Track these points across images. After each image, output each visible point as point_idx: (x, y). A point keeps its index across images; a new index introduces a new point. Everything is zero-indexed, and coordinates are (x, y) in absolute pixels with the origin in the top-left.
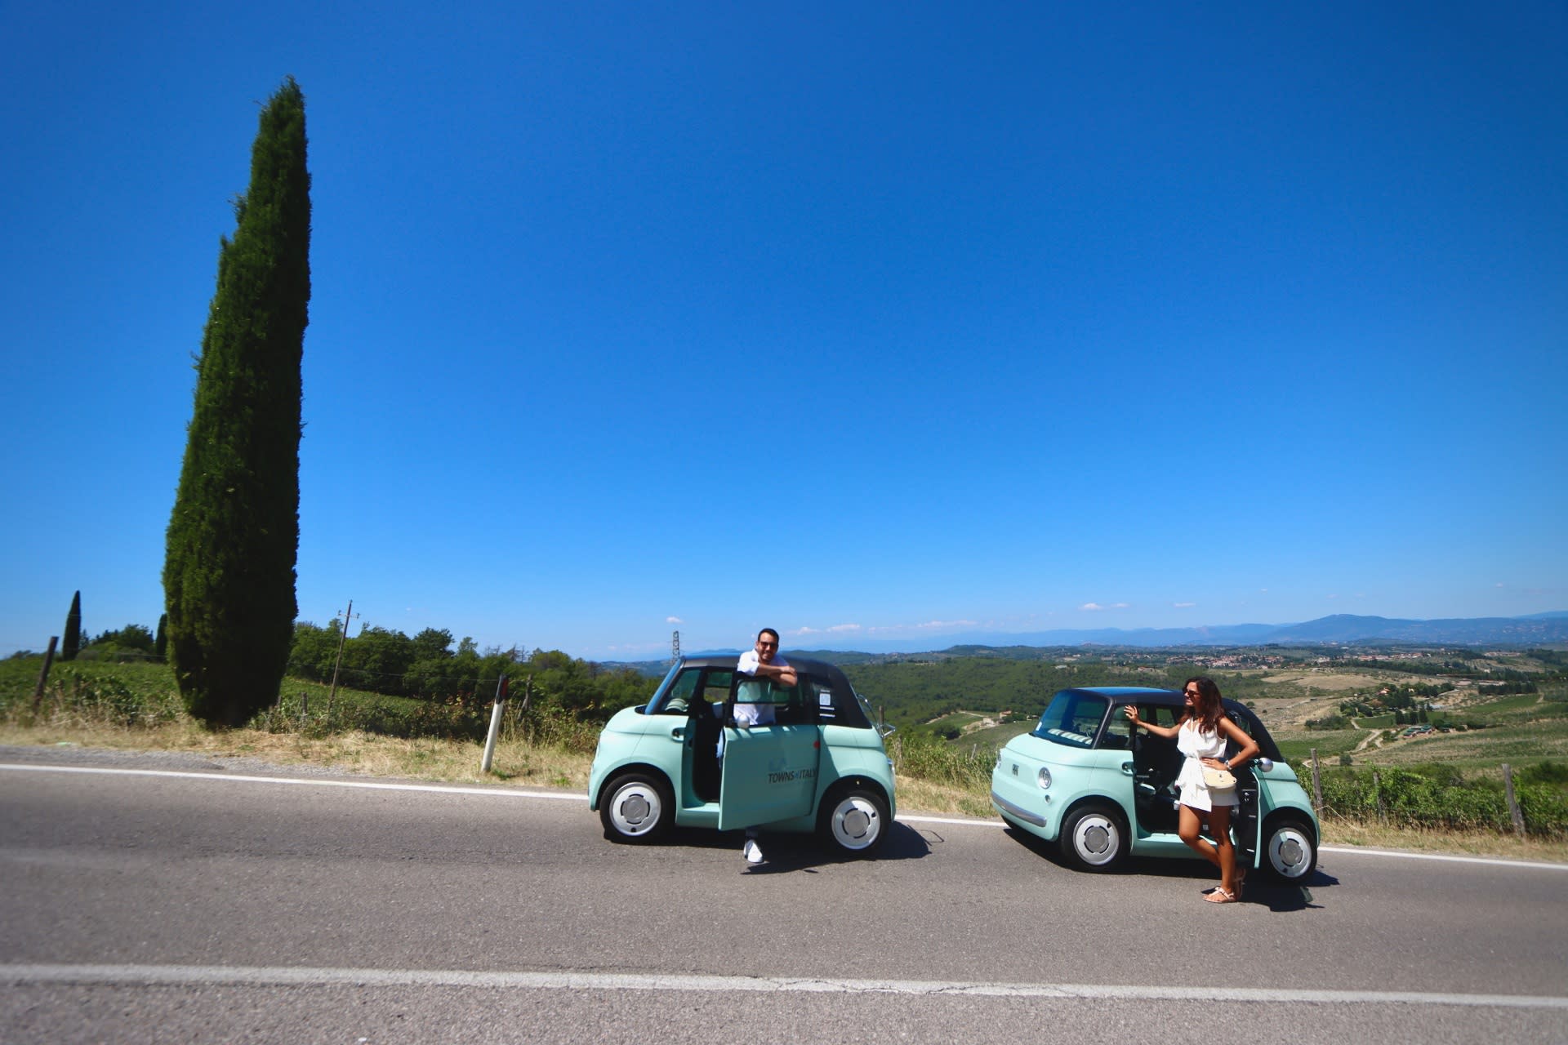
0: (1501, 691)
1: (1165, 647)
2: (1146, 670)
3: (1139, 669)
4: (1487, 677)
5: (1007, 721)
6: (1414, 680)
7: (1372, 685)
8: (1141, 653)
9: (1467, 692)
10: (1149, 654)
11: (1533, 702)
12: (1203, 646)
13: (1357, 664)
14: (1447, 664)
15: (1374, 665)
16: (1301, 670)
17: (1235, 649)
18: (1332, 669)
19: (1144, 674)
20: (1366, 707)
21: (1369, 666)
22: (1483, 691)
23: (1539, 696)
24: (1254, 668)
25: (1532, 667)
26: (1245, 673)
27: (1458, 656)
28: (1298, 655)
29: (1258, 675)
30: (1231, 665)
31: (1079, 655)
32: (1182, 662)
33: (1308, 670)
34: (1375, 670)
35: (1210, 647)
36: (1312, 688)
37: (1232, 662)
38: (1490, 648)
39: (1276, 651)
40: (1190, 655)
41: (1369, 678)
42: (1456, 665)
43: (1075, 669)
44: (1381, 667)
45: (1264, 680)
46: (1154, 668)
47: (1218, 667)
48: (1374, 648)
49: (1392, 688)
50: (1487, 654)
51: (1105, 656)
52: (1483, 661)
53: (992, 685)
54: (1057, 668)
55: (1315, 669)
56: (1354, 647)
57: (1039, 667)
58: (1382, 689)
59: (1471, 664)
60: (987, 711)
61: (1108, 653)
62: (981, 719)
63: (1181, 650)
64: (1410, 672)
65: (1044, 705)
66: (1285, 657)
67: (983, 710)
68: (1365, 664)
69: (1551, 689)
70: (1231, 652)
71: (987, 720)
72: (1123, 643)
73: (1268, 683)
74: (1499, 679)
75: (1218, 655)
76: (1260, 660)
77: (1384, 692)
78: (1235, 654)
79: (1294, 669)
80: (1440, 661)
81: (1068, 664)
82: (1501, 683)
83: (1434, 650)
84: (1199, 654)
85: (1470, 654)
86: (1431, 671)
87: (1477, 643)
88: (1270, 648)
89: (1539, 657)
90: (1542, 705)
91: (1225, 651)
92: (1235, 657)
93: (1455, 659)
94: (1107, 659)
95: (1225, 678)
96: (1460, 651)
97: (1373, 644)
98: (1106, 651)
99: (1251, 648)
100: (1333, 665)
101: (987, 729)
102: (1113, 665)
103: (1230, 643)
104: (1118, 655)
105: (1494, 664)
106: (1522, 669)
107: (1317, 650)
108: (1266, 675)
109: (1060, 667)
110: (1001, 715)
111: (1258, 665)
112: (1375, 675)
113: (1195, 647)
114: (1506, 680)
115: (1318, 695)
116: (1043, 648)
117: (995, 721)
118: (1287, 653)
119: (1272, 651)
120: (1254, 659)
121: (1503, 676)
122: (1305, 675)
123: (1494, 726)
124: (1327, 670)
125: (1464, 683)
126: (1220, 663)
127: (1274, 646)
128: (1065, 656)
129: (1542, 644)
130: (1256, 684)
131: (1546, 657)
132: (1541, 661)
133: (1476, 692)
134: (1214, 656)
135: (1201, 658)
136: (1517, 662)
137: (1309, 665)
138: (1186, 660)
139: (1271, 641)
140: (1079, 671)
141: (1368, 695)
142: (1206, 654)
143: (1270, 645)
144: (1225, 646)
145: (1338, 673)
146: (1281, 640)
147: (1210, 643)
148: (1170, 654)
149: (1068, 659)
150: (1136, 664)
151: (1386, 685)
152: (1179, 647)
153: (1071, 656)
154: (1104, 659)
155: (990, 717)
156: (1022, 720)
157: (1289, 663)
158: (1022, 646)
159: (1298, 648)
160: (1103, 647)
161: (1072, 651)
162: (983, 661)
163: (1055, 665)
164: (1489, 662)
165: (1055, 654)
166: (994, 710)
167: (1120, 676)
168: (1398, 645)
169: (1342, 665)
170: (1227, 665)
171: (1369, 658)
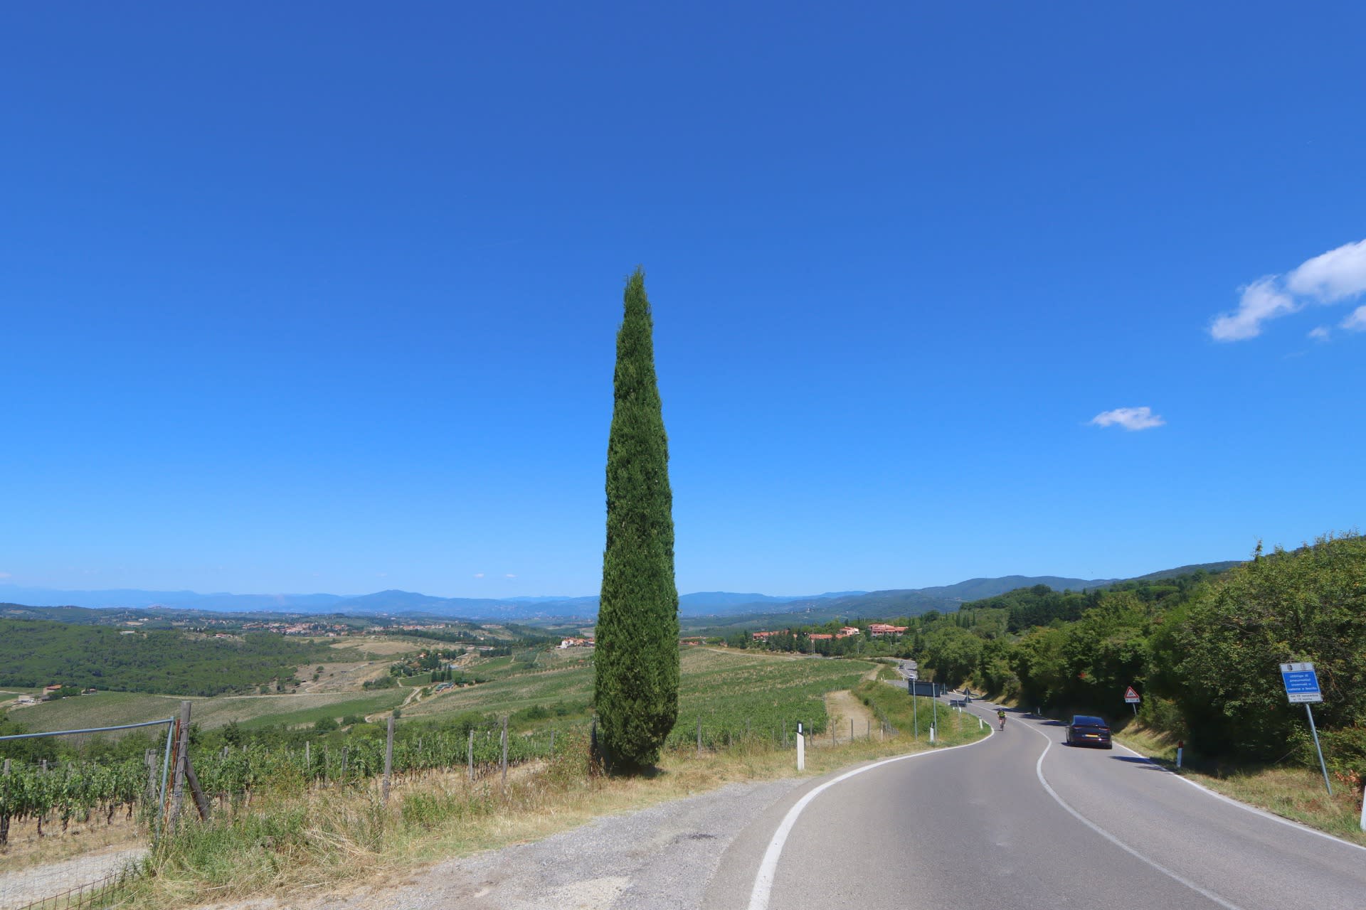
0: (492, 654)
1: (241, 613)
2: (224, 637)
3: (217, 636)
4: (483, 644)
5: (53, 697)
6: (441, 646)
7: (412, 650)
8: (217, 619)
9: (473, 655)
10: (225, 619)
11: (508, 663)
12: (278, 613)
13: (404, 633)
14: (460, 634)
15: (416, 634)
16: (362, 637)
17: (308, 617)
18: (386, 637)
19: (223, 640)
20: (409, 669)
21: (412, 635)
22: (483, 654)
23: (512, 658)
24: (323, 635)
25: (506, 637)
26: (317, 640)
27: (467, 627)
28: (358, 623)
29: (328, 642)
30: (302, 632)
31: (146, 620)
32: (258, 629)
33: (367, 637)
34: (415, 638)
35: (284, 614)
36: (369, 654)
37: (304, 629)
38: (485, 622)
39: (341, 620)
40: (267, 621)
41: (411, 644)
42: (465, 634)
43: (145, 635)
44: (420, 636)
45: (332, 646)
46: (233, 634)
47: (291, 634)
48: (413, 619)
49: (428, 653)
50: (484, 626)
51: (177, 621)
52: (480, 631)
53: (30, 654)
54: (122, 633)
55: (373, 636)
56: (399, 618)
57: (99, 632)
58: (421, 654)
59: (474, 634)
60: (23, 686)
61: (180, 617)
62: (16, 696)
63: (257, 617)
64: (438, 639)
65: (100, 676)
66: (348, 626)
67: (15, 686)
68: (410, 633)
69: (520, 652)
70: (305, 620)
71: (26, 698)
72: (197, 607)
73: (335, 649)
74: (491, 646)
75: (293, 622)
76: (328, 628)
77: (422, 656)
78: (307, 622)
79: (357, 637)
80: (455, 631)
81: (136, 629)
82: (492, 648)
83: (453, 623)
84: (275, 621)
85: (474, 626)
86: (452, 639)
87: (477, 618)
88: (337, 617)
89: (511, 630)
90: (513, 664)
91: (299, 619)
92: (308, 624)
93: (465, 630)
94: (180, 624)
95: (299, 645)
96: (469, 623)
97: (413, 616)
98: (178, 615)
99: (322, 616)
100: (387, 633)
101: (23, 709)
102: (189, 631)
103: (303, 611)
104: (191, 620)
105: (486, 633)
106: (501, 638)
107: (374, 620)
108: (334, 642)
109: (127, 632)
110: (46, 691)
111: (326, 632)
112: (415, 642)
113: (271, 614)
114: (494, 646)
115: (374, 659)
116: (100, 610)
117: (36, 698)
118: (350, 622)
119: (338, 620)
120: (324, 627)
121: (492, 643)
122: (365, 642)
123: (490, 681)
124: (383, 637)
125: (471, 648)
126: (293, 630)
127: (340, 616)
128: (128, 620)
129: (512, 619)
130: (324, 650)
131: (513, 629)
132: (512, 632)
133: (478, 655)
134: (287, 622)
135: (277, 625)
136: (499, 633)
137: (369, 633)
138: (263, 627)
139: (337, 611)
140: (150, 637)
141: (410, 659)
142: (281, 621)
143: (337, 614)
144: (299, 614)
145: (389, 640)
146: (345, 610)
147: (284, 611)
148: (246, 620)
149: (131, 623)
150: (212, 630)
151: (424, 650)
152: (255, 614)
153: (137, 620)
154: (175, 624)
155: (28, 694)
156: (75, 695)
157: (353, 630)
158: (72, 607)
159: (358, 618)
160: (174, 610)
161: (138, 614)
162: (22, 624)
163: (119, 630)
164: (484, 632)
165: (117, 618)
166: (32, 685)
167: (195, 642)
168: (429, 618)
169: (393, 633)
170: (299, 632)
171: (411, 628)
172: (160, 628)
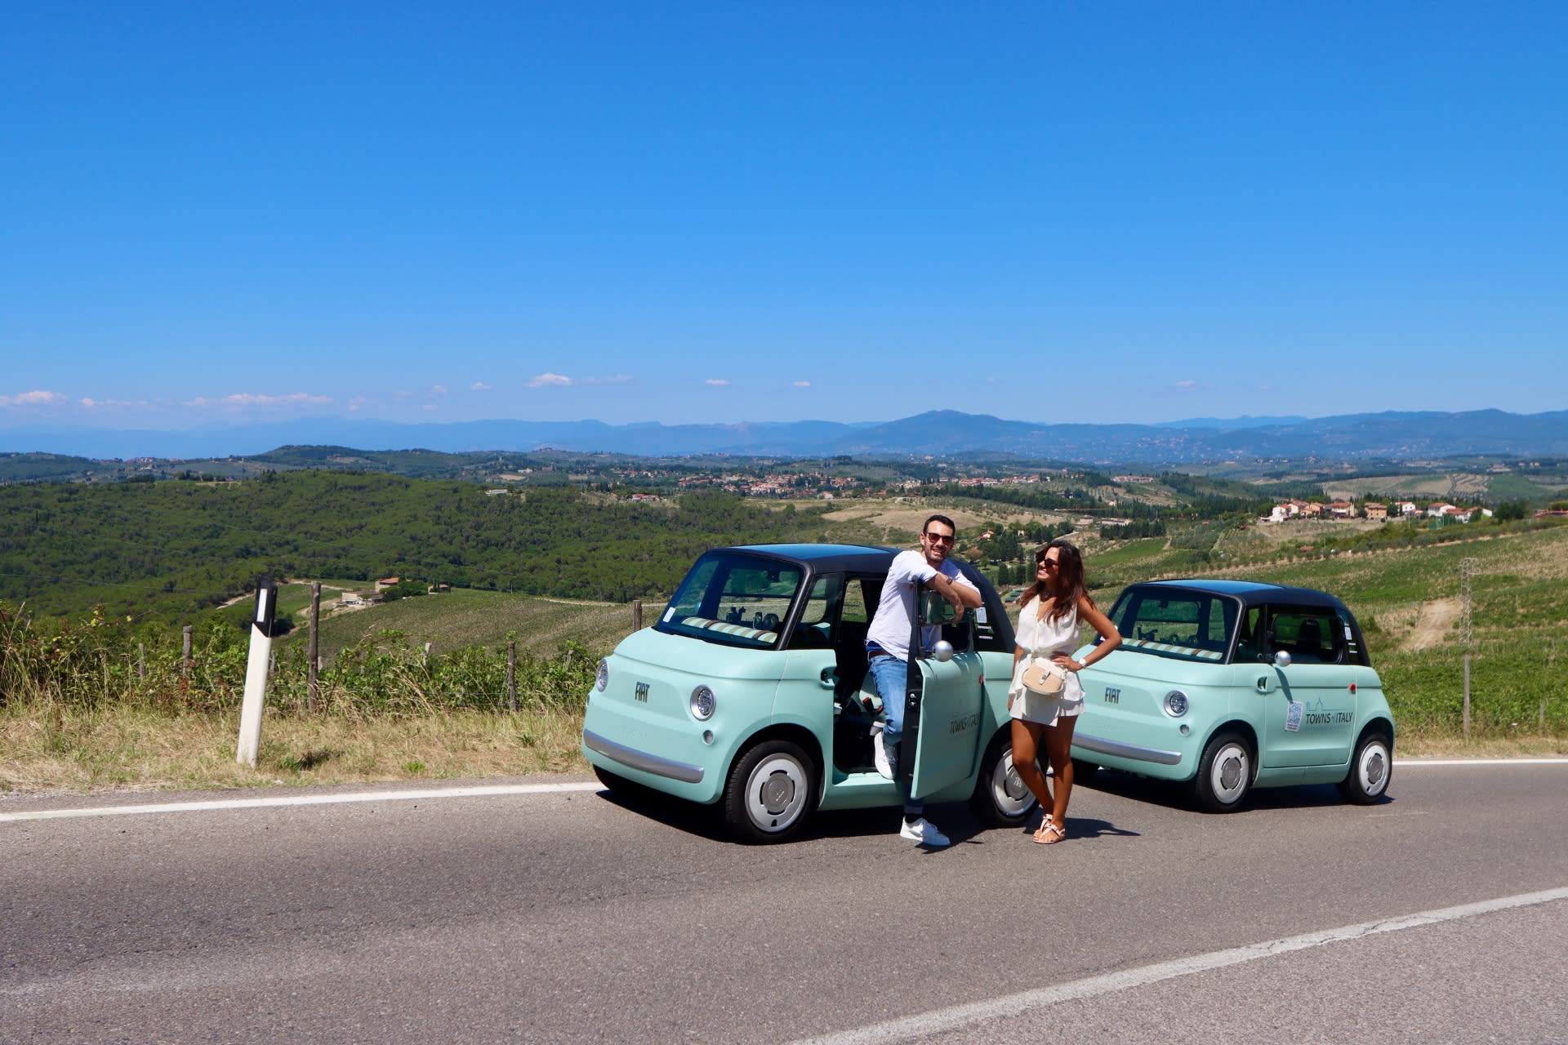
0: (1127, 533)
1: (678, 458)
2: (645, 499)
3: (635, 498)
4: (1112, 513)
5: (390, 596)
6: (1026, 517)
7: (972, 524)
8: (638, 469)
9: (1087, 535)
10: (651, 469)
11: (1159, 550)
12: (738, 457)
13: (957, 492)
14: (1067, 493)
15: (980, 493)
16: (881, 500)
17: (788, 464)
18: (923, 499)
19: (642, 505)
20: (962, 559)
21: (971, 496)
22: (1107, 533)
23: (1167, 540)
24: (813, 496)
25: (1161, 499)
26: (800, 506)
27: (1082, 480)
28: (877, 475)
29: (818, 508)
30: (778, 491)
31: (528, 471)
32: (704, 486)
33: (889, 500)
34: (978, 501)
35: (749, 459)
36: (892, 530)
37: (781, 485)
38: (1121, 470)
39: (847, 469)
40: (718, 472)
41: (969, 513)
42: (1078, 494)
43: (523, 497)
44: (987, 498)
45: (826, 516)
46: (659, 495)
47: (760, 495)
48: (980, 466)
49: (998, 530)
50: (1116, 479)
51: (577, 473)
52: (1110, 488)
53: (361, 527)
54: (489, 493)
55: (900, 499)
56: (953, 464)
57: (455, 491)
58: (985, 531)
59: (1095, 493)
60: (350, 578)
61: (580, 466)
62: (338, 594)
63: (703, 464)
64: (1022, 504)
65: (460, 563)
66: (859, 479)
67: (340, 577)
68: (967, 492)
69: (1181, 530)
70: (785, 468)
71: (353, 597)
72: (608, 449)
73: (832, 522)
74: (1126, 516)
75: (761, 474)
76: (822, 483)
77: (987, 536)
78: (786, 473)
79: (870, 499)
80: (1058, 488)
81: (511, 488)
82: (1127, 522)
83: (1054, 472)
84: (732, 472)
85: (1097, 478)
86: (1047, 503)
87: (1106, 463)
88: (840, 464)
89: (1173, 485)
90: (1167, 553)
91: (772, 467)
92: (787, 477)
93: (1077, 486)
94: (580, 477)
95: (769, 514)
96: (1086, 474)
97: (980, 460)
98: (578, 462)
99: (812, 462)
100: (924, 492)
101: (348, 615)
102: (590, 489)
103: (781, 453)
104: (597, 471)
105: (1121, 492)
106: (1151, 501)
107: (905, 468)
108: (830, 508)
109: (496, 492)
110: (378, 587)
111: (819, 491)
112: (977, 509)
113: (726, 460)
114: (1133, 517)
115: (900, 541)
116: (462, 455)
117: (365, 597)
118: (862, 473)
119: (841, 468)
120: (815, 482)
121: (1130, 511)
122: (885, 509)
123: (1113, 585)
124: (917, 501)
125: (1085, 521)
126: (762, 487)
127: (845, 460)
128: (501, 472)
129: (1178, 465)
130: (814, 524)
131: (1178, 483)
132: (1175, 490)
133: (1097, 535)
134: (753, 474)
135: (735, 478)
136: (1148, 491)
137: (892, 493)
138: (711, 482)
139: (842, 453)
140: (530, 501)
141: (966, 541)
142: (743, 472)
143: (839, 458)
144: (773, 459)
145: (929, 505)
146: (854, 451)
147: (750, 453)
148: (684, 470)
149: (507, 477)
150: (629, 488)
151: (991, 524)
152: (699, 459)
153: (515, 471)
154: (572, 477)
155: (355, 591)
156: (419, 594)
157: (865, 488)
158: (421, 450)
159: (878, 464)
160: (572, 454)
161: (518, 461)
162: (347, 479)
163: (485, 488)
164: (1116, 490)
165: (487, 468)
166: (363, 577)
167: (600, 509)
168: (1010, 463)
169: (937, 493)
170: (773, 491)
171: (974, 482)
172: (545, 486)
